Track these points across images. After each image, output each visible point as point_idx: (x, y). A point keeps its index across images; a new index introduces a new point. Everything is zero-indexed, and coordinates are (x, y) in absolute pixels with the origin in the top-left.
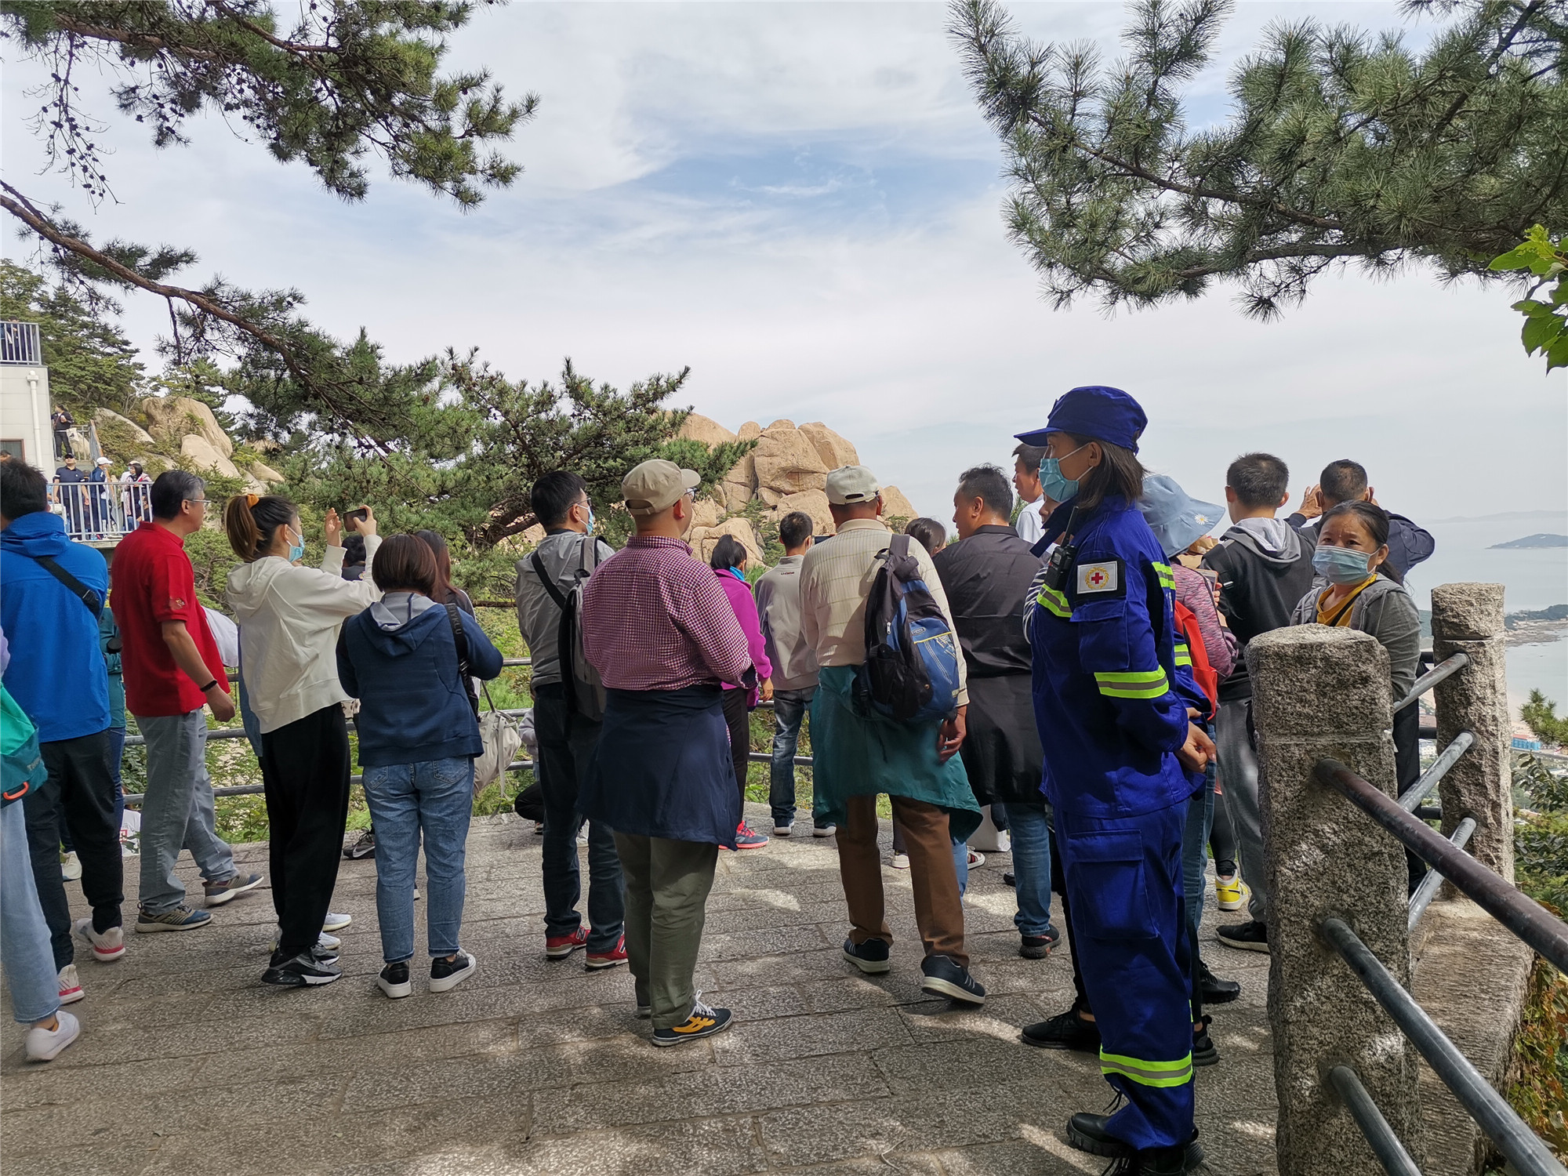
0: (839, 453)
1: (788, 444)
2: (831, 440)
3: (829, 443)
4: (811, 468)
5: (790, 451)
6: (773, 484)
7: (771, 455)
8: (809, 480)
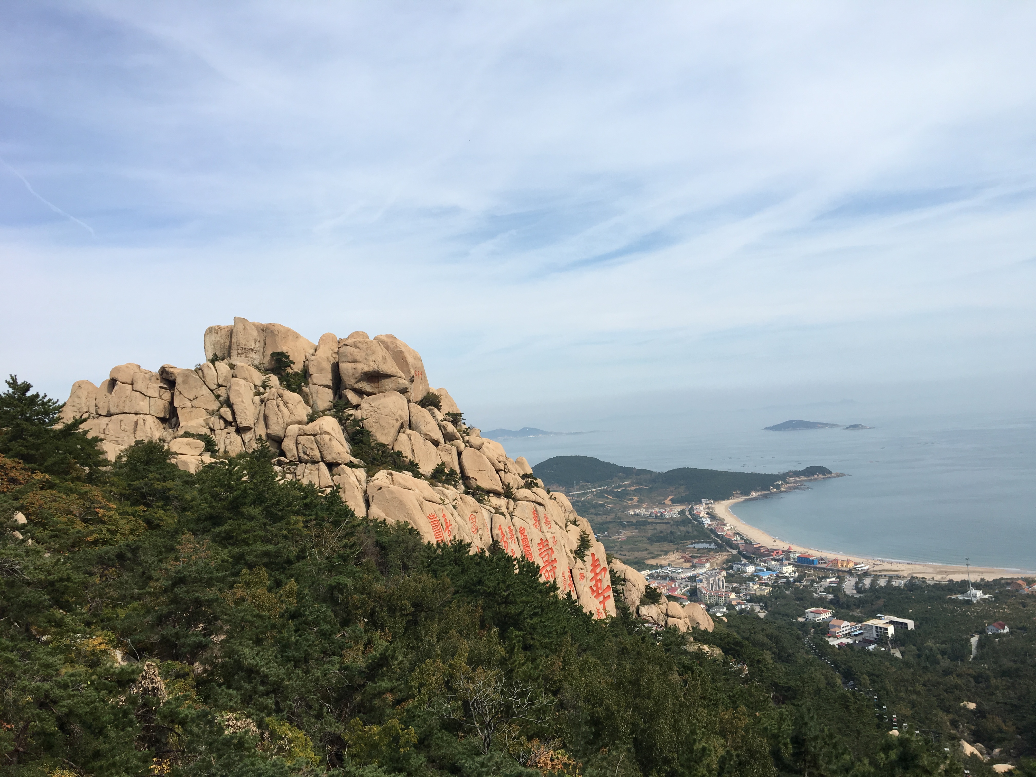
0: (410, 360)
1: (370, 352)
2: (403, 349)
3: (401, 352)
4: (389, 372)
5: (372, 358)
6: (356, 386)
7: (355, 361)
8: (386, 383)
